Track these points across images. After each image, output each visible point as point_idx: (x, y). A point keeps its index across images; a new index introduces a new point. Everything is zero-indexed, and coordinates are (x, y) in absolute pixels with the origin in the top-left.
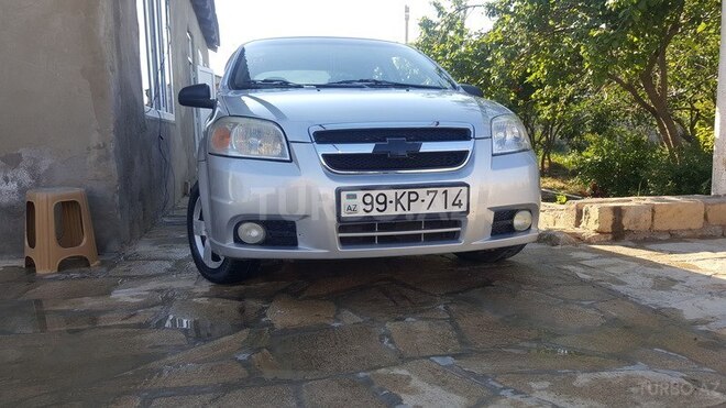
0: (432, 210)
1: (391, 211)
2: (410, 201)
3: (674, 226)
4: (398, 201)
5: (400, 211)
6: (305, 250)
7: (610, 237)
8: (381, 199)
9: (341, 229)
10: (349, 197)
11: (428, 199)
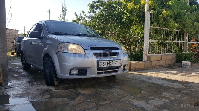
0: (116, 65)
1: (108, 66)
2: (112, 63)
3: (139, 67)
4: (110, 63)
5: (110, 66)
6: (88, 76)
7: (129, 70)
8: (107, 63)
9: (98, 70)
10: (101, 63)
11: (115, 63)
